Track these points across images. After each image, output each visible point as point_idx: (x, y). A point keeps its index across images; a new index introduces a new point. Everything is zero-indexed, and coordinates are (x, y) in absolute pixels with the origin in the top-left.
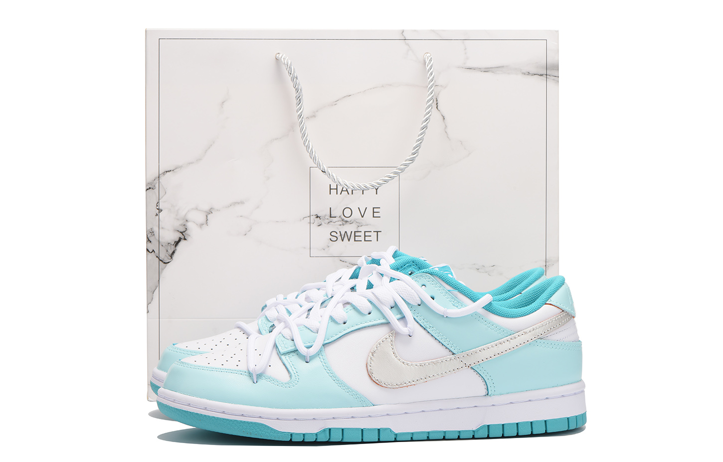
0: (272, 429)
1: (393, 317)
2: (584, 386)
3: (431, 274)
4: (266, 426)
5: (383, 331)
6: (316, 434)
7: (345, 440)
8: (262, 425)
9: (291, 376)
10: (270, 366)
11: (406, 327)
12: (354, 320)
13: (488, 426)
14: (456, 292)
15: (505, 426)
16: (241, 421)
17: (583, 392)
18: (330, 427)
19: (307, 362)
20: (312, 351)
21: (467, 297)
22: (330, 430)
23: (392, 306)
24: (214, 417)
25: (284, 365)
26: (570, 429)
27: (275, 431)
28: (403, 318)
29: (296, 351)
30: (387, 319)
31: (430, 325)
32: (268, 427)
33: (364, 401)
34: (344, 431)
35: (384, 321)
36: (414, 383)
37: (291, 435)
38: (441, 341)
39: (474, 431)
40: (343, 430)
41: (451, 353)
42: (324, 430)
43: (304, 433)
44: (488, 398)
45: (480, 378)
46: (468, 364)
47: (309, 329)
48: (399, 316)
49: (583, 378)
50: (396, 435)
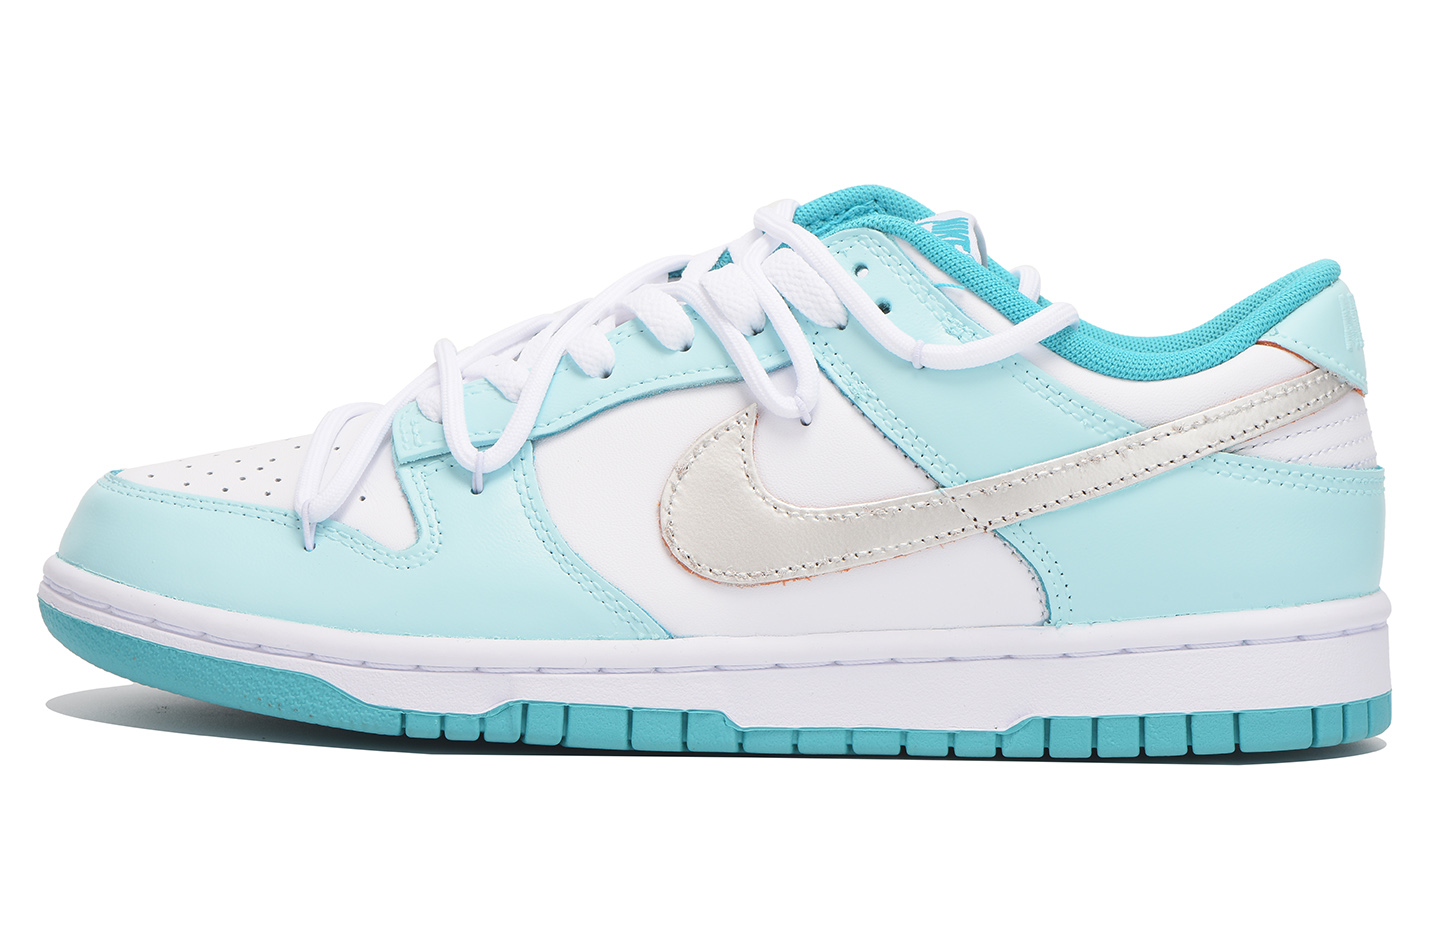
0: (344, 696)
1: (753, 359)
2: (1387, 610)
3: (886, 233)
4: (325, 684)
5: (722, 404)
6: (482, 720)
7: (570, 743)
8: (315, 680)
9: (418, 533)
10: (363, 499)
11: (793, 393)
12: (638, 367)
13: (1047, 722)
14: (960, 290)
15: (1100, 724)
16: (252, 667)
17: (1380, 628)
18: (526, 699)
19: (475, 492)
20: (493, 458)
21: (994, 306)
22: (525, 707)
23: (758, 327)
24: (174, 650)
25: (405, 496)
26: (1320, 744)
27: (354, 702)
28: (783, 366)
29: (444, 455)
30: (736, 370)
31: (870, 392)
32: (334, 689)
33: (642, 622)
34: (572, 713)
35: (725, 373)
36: (804, 572)
37: (403, 717)
38: (900, 443)
39: (999, 737)
40: (567, 709)
41: (930, 484)
42: (508, 707)
43: (443, 712)
44: (1048, 630)
45: (1024, 568)
46: (982, 522)
47: (496, 389)
48: (774, 361)
49: (1383, 585)
50: (742, 734)
